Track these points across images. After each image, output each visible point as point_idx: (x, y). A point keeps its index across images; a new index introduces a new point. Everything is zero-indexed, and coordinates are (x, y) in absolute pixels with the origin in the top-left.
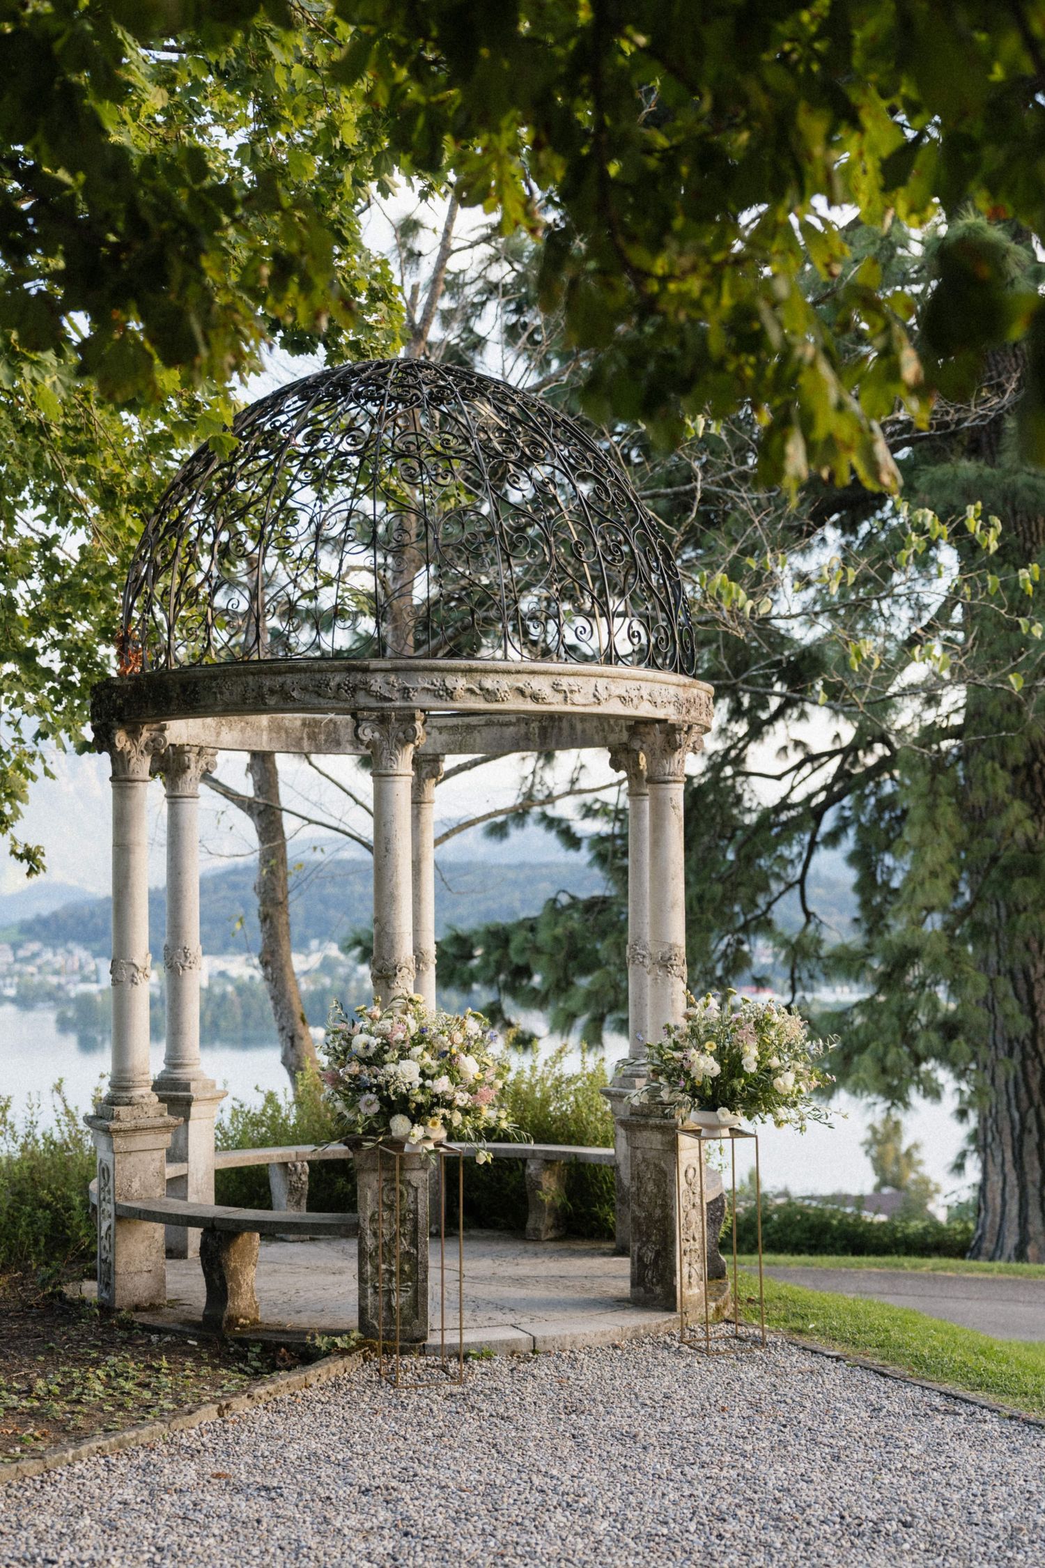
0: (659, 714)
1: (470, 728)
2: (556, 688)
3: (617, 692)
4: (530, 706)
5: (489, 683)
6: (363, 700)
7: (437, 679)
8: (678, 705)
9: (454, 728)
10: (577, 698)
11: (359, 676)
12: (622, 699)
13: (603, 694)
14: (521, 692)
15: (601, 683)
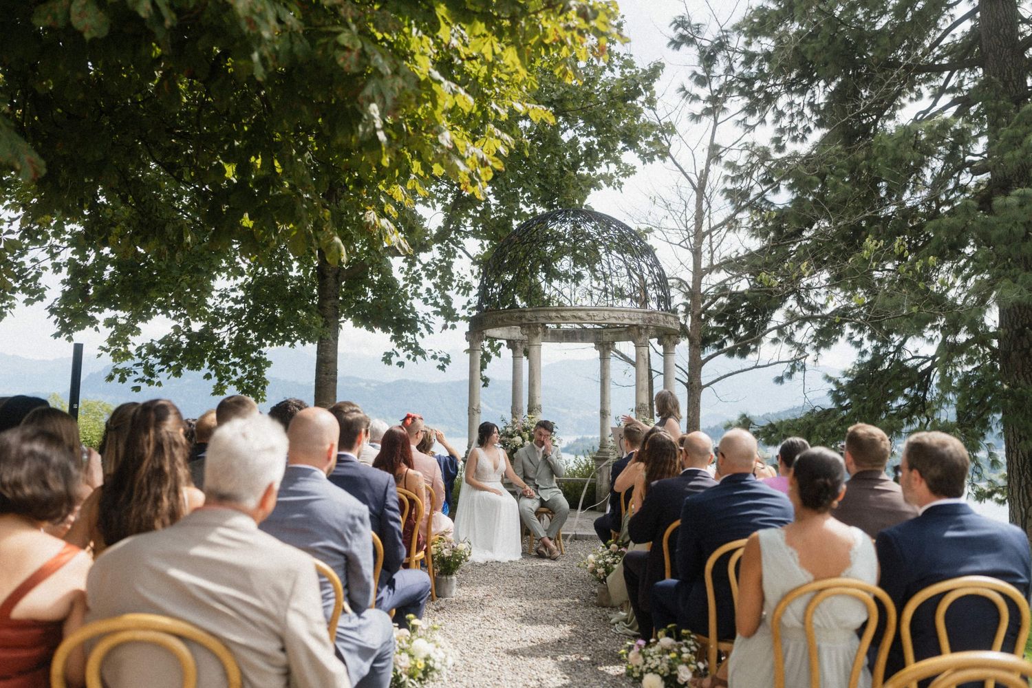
0: (635, 323)
1: (620, 332)
2: (588, 315)
3: (613, 315)
4: (578, 321)
5: (563, 314)
6: (524, 321)
7: (546, 313)
8: (644, 320)
9: (615, 333)
10: (596, 318)
11: (523, 314)
12: (615, 318)
13: (606, 316)
14: (575, 317)
15: (606, 313)
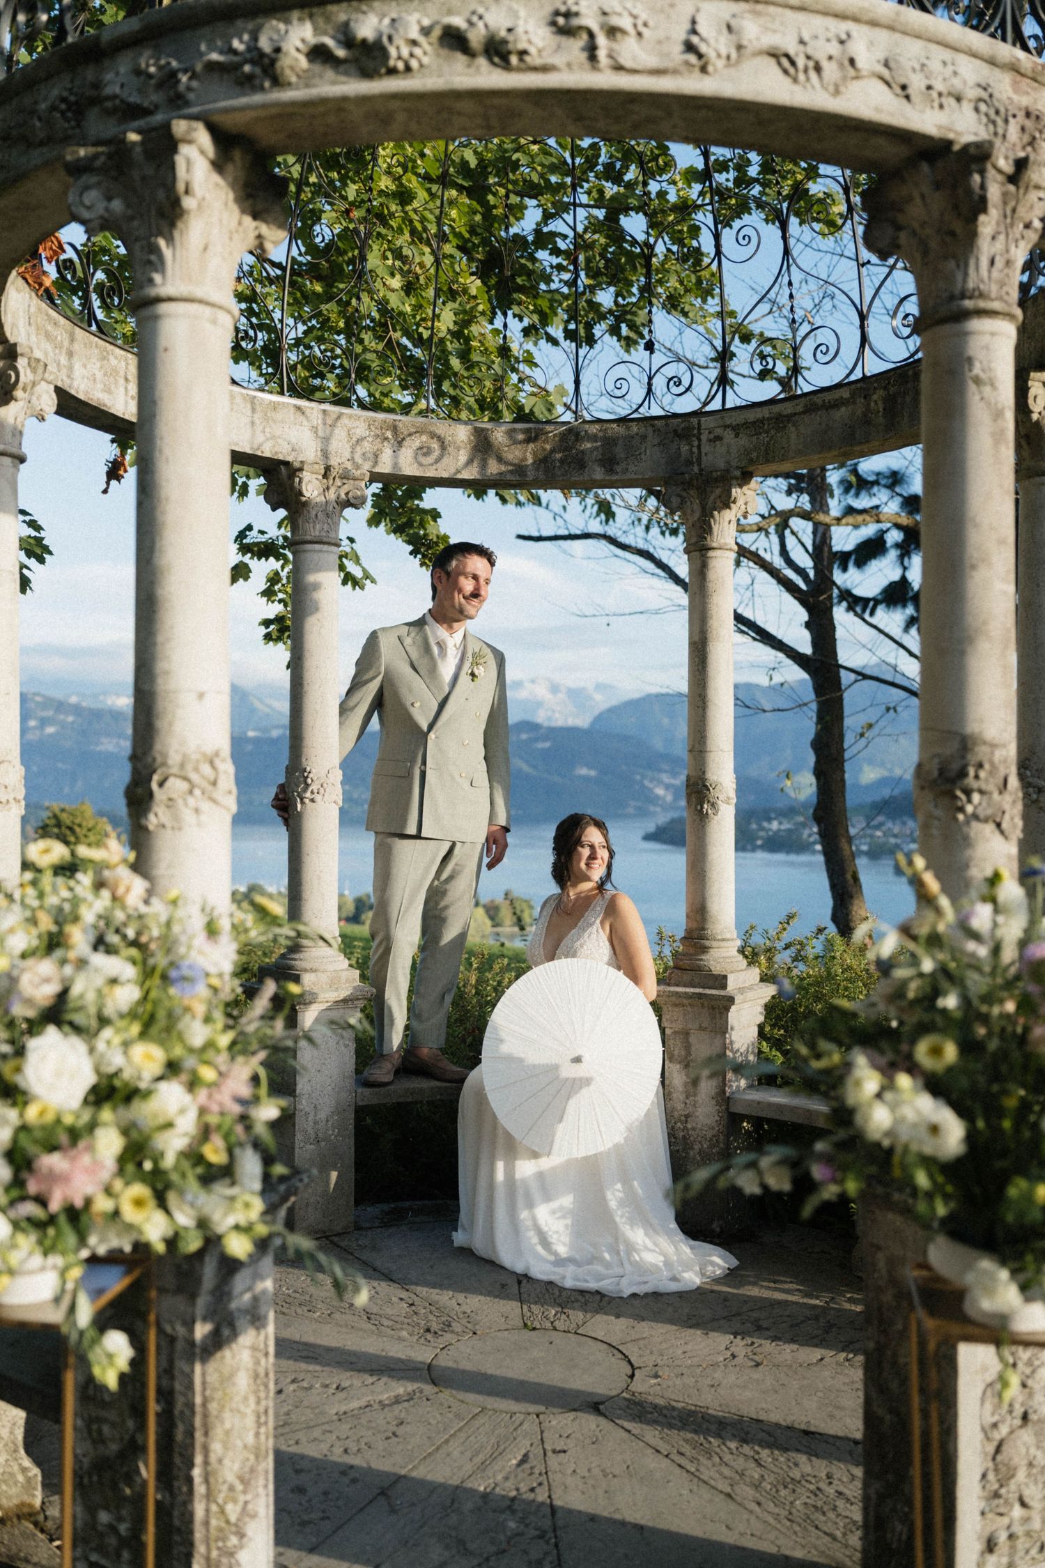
3: (769, 40)
4: (487, 77)
5: (365, 24)
6: (94, 127)
10: (631, 51)
11: (91, 72)
12: (777, 55)
13: (715, 43)
14: (457, 41)
